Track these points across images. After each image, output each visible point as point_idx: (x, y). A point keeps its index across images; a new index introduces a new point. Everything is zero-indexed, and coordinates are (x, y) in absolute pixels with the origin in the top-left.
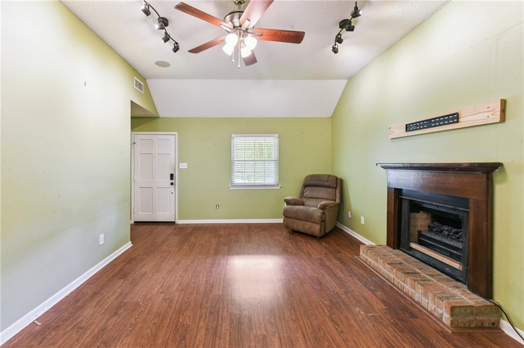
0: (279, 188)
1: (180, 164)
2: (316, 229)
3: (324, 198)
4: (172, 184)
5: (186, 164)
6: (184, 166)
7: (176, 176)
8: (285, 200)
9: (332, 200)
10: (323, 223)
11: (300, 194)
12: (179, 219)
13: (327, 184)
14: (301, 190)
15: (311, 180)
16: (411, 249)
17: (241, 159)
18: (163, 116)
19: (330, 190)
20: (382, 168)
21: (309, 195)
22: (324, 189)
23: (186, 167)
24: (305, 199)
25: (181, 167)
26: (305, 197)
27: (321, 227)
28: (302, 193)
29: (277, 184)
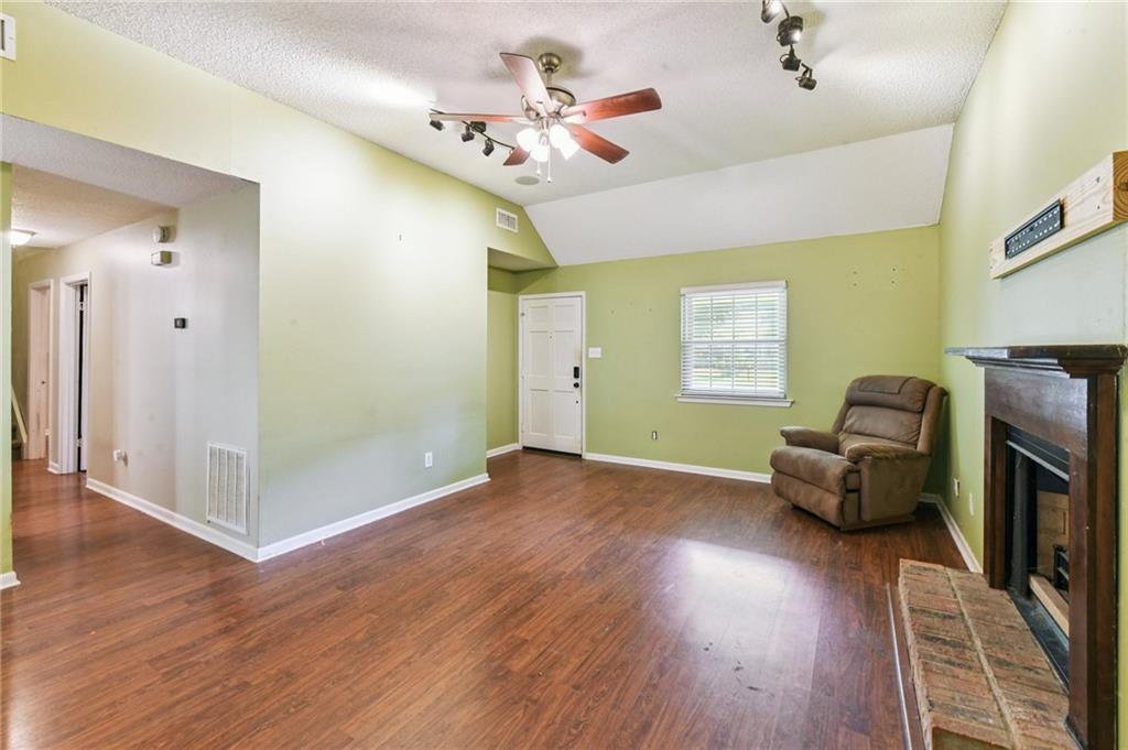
0: (788, 405)
1: (591, 350)
2: (829, 504)
3: (889, 435)
4: (576, 385)
5: (599, 349)
6: (595, 352)
7: (583, 371)
8: (784, 434)
9: (907, 443)
10: (853, 496)
11: (837, 422)
12: (588, 451)
13: (897, 400)
14: (841, 412)
15: (860, 391)
16: (1029, 594)
17: (706, 339)
18: (565, 264)
19: (904, 417)
20: (970, 362)
21: (856, 427)
22: (890, 413)
23: (599, 356)
24: (845, 435)
25: (591, 356)
26: (846, 431)
27: (842, 504)
28: (842, 419)
29: (782, 396)
